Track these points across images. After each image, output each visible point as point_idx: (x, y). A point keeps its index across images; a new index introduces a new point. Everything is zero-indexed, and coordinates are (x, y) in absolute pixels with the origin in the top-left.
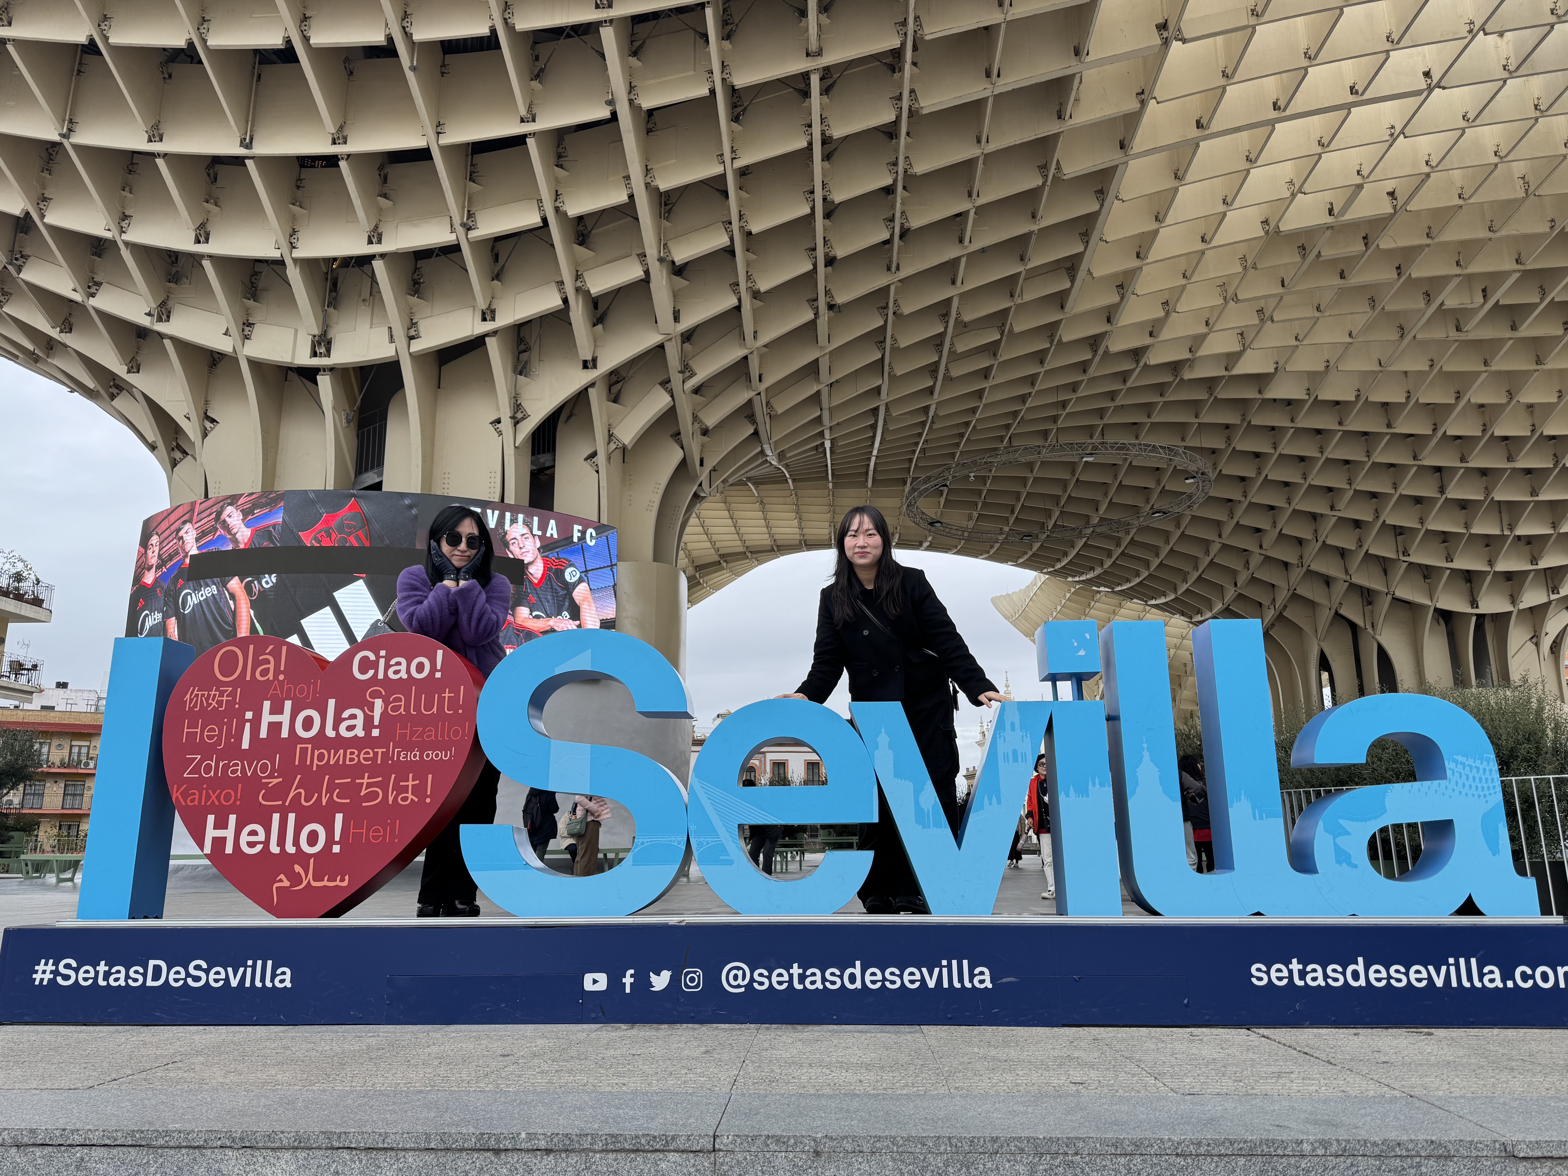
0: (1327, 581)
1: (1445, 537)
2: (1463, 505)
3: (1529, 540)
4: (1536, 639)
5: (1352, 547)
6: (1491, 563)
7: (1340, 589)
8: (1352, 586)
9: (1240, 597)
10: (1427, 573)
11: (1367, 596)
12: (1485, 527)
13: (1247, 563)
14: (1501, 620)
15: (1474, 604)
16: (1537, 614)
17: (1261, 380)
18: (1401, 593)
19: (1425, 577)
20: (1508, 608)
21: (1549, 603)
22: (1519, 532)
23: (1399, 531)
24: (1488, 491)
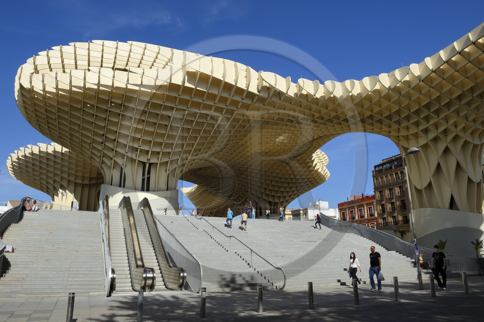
0: (254, 195)
1: (271, 190)
2: (274, 185)
3: (282, 191)
5: (258, 190)
6: (277, 194)
9: (240, 196)
12: (276, 189)
13: (242, 191)
14: (277, 203)
15: (274, 200)
16: (282, 203)
18: (264, 198)
19: (268, 196)
20: (278, 202)
22: (281, 190)
23: (265, 188)
24: (277, 184)
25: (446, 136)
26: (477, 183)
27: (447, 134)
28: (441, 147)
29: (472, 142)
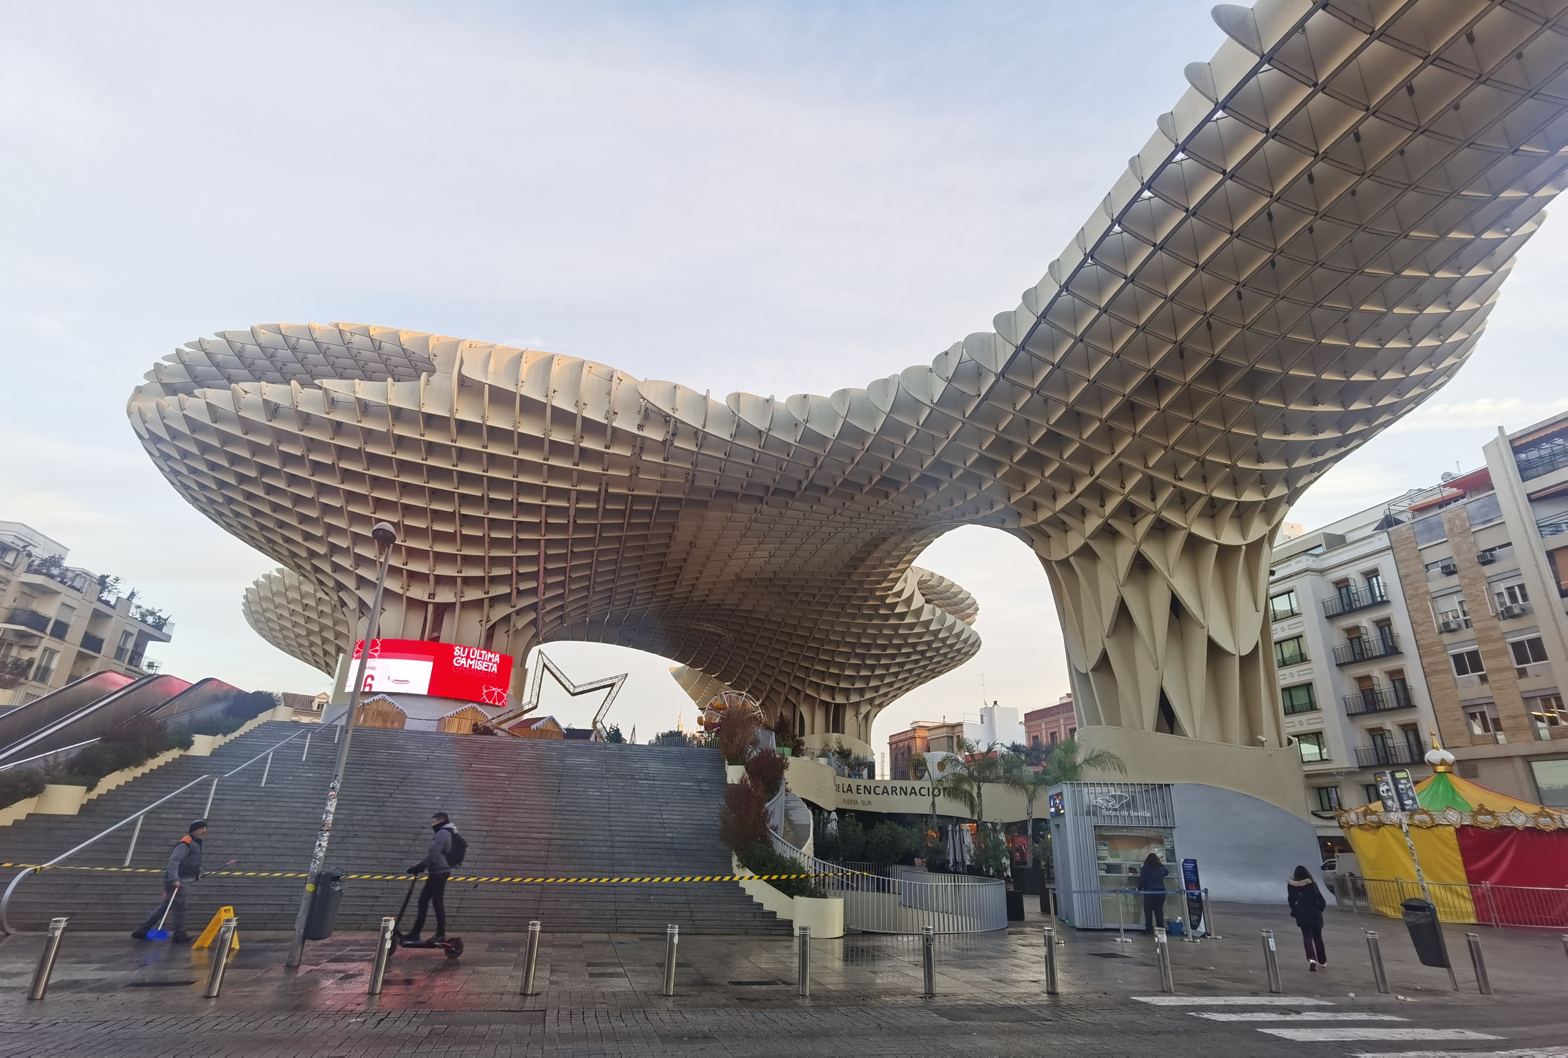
0: (783, 684)
1: (821, 672)
2: (826, 661)
3: (849, 677)
4: (857, 715)
5: (790, 672)
6: (838, 684)
7: (787, 687)
8: (792, 688)
10: (818, 685)
11: (798, 692)
12: (834, 670)
14: (843, 706)
15: (834, 699)
16: (857, 705)
17: (750, 612)
18: (808, 692)
20: (845, 702)
21: (860, 702)
22: (846, 673)
23: (805, 668)
24: (832, 657)
25: (1134, 524)
26: (1242, 659)
27: (1136, 519)
28: (1125, 554)
29: (1215, 540)
